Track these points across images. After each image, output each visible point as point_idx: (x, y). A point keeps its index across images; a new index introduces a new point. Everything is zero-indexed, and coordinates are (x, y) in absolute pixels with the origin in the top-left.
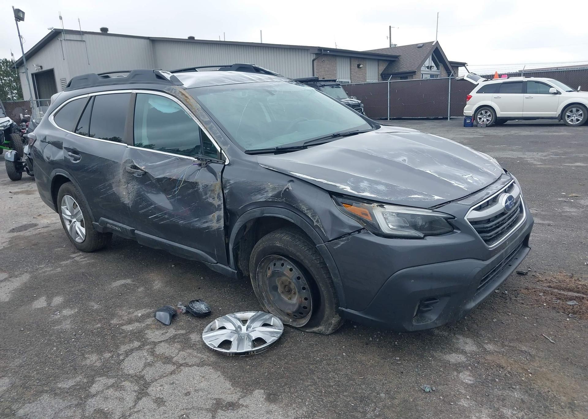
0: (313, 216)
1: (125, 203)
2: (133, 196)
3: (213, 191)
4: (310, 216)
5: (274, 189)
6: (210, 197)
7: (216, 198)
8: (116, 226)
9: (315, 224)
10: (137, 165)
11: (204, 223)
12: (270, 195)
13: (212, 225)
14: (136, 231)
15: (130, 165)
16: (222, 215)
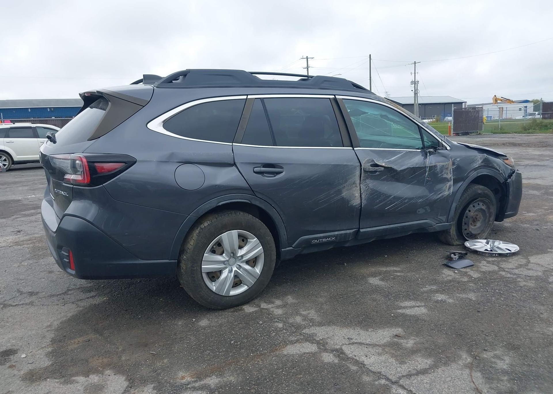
0: (499, 169)
1: (354, 205)
2: (366, 195)
3: (447, 169)
4: (498, 169)
5: (481, 158)
6: (445, 173)
7: (449, 173)
8: (328, 237)
9: (501, 172)
10: (378, 163)
11: (440, 194)
12: (480, 162)
13: (445, 193)
14: (361, 230)
15: (369, 164)
16: (452, 183)
